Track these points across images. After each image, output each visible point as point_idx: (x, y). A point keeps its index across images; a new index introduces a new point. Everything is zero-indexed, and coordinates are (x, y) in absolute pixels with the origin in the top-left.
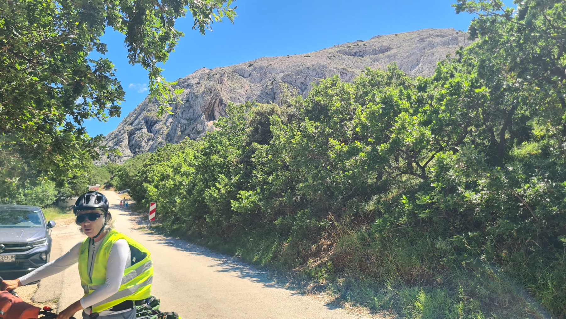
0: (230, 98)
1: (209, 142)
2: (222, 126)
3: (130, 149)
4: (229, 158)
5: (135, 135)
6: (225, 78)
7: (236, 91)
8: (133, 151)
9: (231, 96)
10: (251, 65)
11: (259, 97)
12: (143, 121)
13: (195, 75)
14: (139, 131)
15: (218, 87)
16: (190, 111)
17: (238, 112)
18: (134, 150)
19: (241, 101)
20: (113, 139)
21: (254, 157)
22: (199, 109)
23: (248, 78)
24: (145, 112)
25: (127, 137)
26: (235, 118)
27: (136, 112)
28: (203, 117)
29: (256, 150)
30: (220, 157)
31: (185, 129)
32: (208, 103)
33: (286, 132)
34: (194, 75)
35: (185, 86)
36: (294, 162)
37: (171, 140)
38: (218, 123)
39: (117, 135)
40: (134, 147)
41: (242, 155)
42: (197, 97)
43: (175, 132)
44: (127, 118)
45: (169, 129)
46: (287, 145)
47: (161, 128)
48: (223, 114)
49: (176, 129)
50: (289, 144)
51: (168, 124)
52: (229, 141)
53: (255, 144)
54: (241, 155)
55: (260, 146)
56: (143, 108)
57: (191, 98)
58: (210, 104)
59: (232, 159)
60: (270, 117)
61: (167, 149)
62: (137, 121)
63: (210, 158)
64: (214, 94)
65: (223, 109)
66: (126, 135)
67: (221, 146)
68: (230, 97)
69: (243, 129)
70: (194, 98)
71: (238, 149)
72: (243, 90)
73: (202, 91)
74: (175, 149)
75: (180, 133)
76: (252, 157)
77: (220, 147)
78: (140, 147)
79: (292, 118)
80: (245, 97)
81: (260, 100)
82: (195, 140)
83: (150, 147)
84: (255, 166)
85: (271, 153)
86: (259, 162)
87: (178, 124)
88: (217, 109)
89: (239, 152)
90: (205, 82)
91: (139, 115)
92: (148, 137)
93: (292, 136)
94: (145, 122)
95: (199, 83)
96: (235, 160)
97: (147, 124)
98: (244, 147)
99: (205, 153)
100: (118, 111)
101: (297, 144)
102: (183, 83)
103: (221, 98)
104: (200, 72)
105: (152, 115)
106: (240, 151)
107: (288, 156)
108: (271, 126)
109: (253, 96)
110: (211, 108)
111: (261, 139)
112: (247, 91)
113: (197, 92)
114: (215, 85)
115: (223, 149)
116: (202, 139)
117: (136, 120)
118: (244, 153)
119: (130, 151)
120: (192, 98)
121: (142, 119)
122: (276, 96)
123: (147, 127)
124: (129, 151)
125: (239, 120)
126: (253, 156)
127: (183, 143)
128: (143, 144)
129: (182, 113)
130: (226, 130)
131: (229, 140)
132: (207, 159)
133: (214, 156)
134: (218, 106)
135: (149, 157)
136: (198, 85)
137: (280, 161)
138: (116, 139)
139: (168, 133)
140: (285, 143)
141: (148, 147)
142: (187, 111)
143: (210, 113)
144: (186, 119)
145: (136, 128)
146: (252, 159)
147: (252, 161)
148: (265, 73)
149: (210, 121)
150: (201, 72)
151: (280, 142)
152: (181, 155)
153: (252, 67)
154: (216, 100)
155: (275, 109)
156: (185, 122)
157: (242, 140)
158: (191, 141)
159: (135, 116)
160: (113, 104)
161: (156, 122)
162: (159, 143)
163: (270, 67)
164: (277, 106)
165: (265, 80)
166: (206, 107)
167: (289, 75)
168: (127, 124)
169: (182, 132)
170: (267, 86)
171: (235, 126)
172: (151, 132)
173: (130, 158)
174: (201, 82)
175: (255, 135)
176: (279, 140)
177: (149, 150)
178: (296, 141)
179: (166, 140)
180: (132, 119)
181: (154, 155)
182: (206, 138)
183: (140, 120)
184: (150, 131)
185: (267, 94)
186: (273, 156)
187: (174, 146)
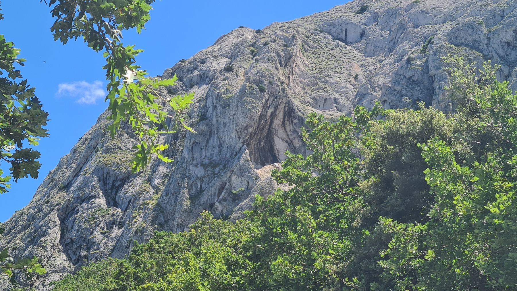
0: (311, 101)
1: (263, 222)
2: (294, 177)
3: (66, 252)
4: (318, 264)
5: (78, 215)
6: (296, 49)
7: (326, 82)
8: (74, 258)
9: (314, 94)
10: (363, 10)
11: (390, 90)
12: (96, 178)
13: (220, 50)
14: (85, 205)
15: (280, 74)
16: (211, 143)
17: (337, 139)
18: (75, 254)
19: (344, 106)
20: (24, 228)
21: (387, 257)
22: (234, 135)
23: (359, 44)
24: (99, 153)
25: (58, 222)
26: (329, 156)
27: (77, 155)
28: (246, 155)
29: (389, 237)
30: (295, 263)
31: (201, 191)
32: (256, 118)
33: (471, 183)
34: (217, 48)
35: (195, 80)
36: (500, 266)
37: (166, 222)
38: (285, 170)
39: (32, 218)
40: (75, 246)
41: (354, 253)
42: (226, 105)
43: (176, 200)
44: (55, 173)
45: (159, 195)
46: (475, 220)
47: (140, 193)
48: (297, 143)
49: (177, 193)
50: (481, 218)
51: (157, 181)
52: (315, 218)
53: (385, 222)
54: (350, 253)
55: (400, 227)
56: (93, 143)
57: (211, 109)
58: (260, 120)
59: (328, 265)
60: (424, 147)
61: (156, 246)
62: (80, 178)
63: (269, 267)
64: (271, 94)
65: (295, 131)
66: (55, 217)
67: (295, 231)
68: (314, 98)
69: (353, 183)
70: (219, 109)
71: (340, 239)
72: (345, 76)
73: (238, 89)
74: (177, 246)
75: (188, 202)
76: (381, 259)
77: (292, 236)
78: (90, 244)
79: (483, 143)
80: (352, 95)
81: (393, 98)
82: (226, 218)
83: (114, 242)
84: (391, 280)
85: (433, 243)
86: (400, 269)
87: (183, 179)
88: (281, 133)
89: (345, 244)
90: (246, 66)
91: (85, 163)
92: (108, 218)
93: (487, 194)
94: (99, 181)
95: (229, 69)
96: (334, 267)
97: (105, 184)
98: (358, 230)
99: (254, 252)
100: (32, 162)
101: (505, 217)
102: (190, 71)
103: (289, 103)
104: (231, 40)
105: (117, 160)
106: (348, 243)
107: (481, 250)
108: (427, 171)
109: (374, 90)
110: (266, 130)
111: (403, 207)
112: (356, 78)
113: (227, 91)
114: (273, 70)
115: (301, 241)
116: (244, 216)
117: (77, 175)
118: (359, 248)
119: (65, 258)
120: (215, 107)
121: (92, 174)
122: (436, 85)
123: (106, 194)
124: (64, 256)
125: (338, 161)
126: (382, 256)
127: (196, 228)
128: (98, 236)
129: (191, 150)
130: (306, 190)
131: (316, 215)
132: (260, 269)
133: (280, 260)
134: (284, 124)
135: (114, 269)
136: (227, 74)
137: (460, 264)
138: (31, 229)
139: (158, 204)
140: (471, 216)
141: (110, 244)
142: (204, 144)
143: (262, 144)
144: (202, 165)
145: (79, 198)
146: (380, 263)
147: (382, 270)
148: (402, 27)
149: (263, 165)
150: (235, 41)
151: (455, 214)
152: (192, 262)
153: (367, 14)
154: (276, 108)
155: (434, 122)
156: (200, 172)
157: (351, 214)
158: (216, 222)
159: (74, 165)
160: (20, 145)
161: (127, 178)
162: (136, 233)
163: (414, 10)
164: (439, 116)
165: (405, 46)
166: (250, 130)
167: (470, 25)
168: (56, 189)
169: (193, 198)
170: (409, 60)
171: (328, 175)
172: (116, 205)
173: (65, 274)
174: (235, 65)
175: (385, 198)
176: (453, 206)
177: (112, 251)
178: (502, 207)
179: (153, 222)
180: (68, 173)
181: (126, 265)
182: (255, 213)
183: (88, 175)
184: (112, 202)
185: (412, 82)
186: (438, 253)
187: (175, 237)
